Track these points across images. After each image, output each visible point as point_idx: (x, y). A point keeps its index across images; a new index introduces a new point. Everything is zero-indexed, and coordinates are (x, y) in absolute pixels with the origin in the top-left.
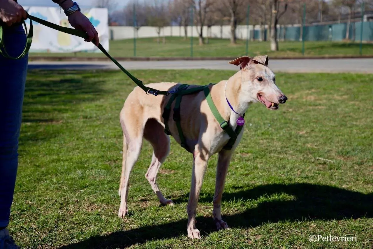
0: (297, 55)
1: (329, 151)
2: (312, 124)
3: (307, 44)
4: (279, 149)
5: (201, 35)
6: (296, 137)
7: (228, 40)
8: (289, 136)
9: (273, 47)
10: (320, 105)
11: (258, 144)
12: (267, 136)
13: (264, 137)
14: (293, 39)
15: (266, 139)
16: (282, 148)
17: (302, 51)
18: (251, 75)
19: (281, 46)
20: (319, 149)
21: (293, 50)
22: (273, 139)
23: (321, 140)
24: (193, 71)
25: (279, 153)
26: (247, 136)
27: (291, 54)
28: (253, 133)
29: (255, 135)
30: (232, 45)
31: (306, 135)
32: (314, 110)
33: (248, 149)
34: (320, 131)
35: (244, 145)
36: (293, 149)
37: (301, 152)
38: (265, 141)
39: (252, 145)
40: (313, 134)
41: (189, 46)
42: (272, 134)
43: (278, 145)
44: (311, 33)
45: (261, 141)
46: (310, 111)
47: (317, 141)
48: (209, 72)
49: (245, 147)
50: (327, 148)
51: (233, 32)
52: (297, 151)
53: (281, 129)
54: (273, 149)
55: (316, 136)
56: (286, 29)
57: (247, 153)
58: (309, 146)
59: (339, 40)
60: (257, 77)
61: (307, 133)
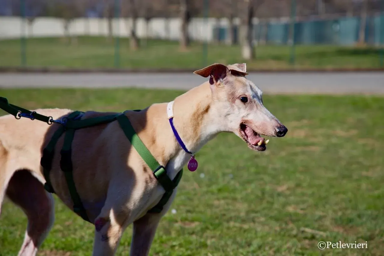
0: (283, 65)
1: (321, 218)
2: (298, 175)
3: (299, 50)
4: (243, 214)
5: (133, 34)
6: (272, 196)
7: (175, 42)
8: (259, 194)
9: (246, 53)
10: (313, 144)
11: (211, 206)
12: (226, 194)
13: (221, 195)
14: (278, 41)
15: (224, 198)
16: (248, 213)
17: (292, 60)
18: (230, 93)
19: (259, 52)
20: (305, 215)
21: (277, 58)
22: (235, 199)
23: (311, 201)
24: (116, 90)
25: (244, 221)
26: (195, 194)
27: (274, 65)
28: (205, 189)
29: (207, 192)
30: (182, 50)
31: (288, 192)
32: (303, 153)
33: (194, 215)
34: (310, 186)
35: (188, 208)
36: (265, 216)
37: (277, 219)
38: (222, 202)
39: (201, 208)
40: (299, 191)
41: (111, 51)
42: (234, 190)
43: (242, 208)
44: (307, 32)
45: (216, 203)
46: (296, 154)
47: (304, 202)
48: (143, 92)
49: (188, 211)
50: (319, 213)
51: (184, 28)
52: (271, 218)
53: (249, 182)
54: (233, 214)
55: (303, 194)
56: (268, 26)
57: (192, 221)
58: (290, 209)
59: (350, 43)
60: (240, 96)
61: (288, 189)
